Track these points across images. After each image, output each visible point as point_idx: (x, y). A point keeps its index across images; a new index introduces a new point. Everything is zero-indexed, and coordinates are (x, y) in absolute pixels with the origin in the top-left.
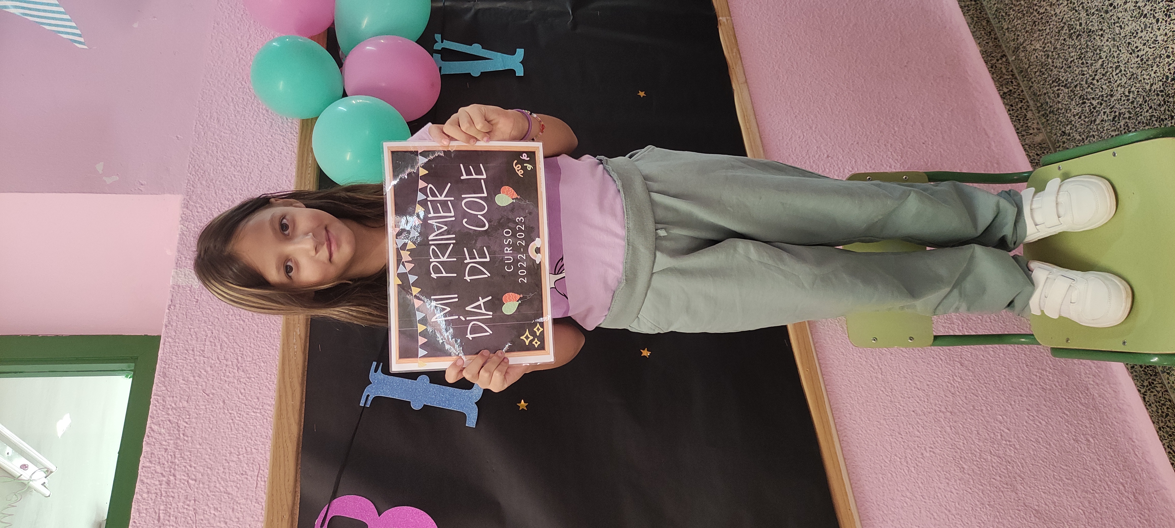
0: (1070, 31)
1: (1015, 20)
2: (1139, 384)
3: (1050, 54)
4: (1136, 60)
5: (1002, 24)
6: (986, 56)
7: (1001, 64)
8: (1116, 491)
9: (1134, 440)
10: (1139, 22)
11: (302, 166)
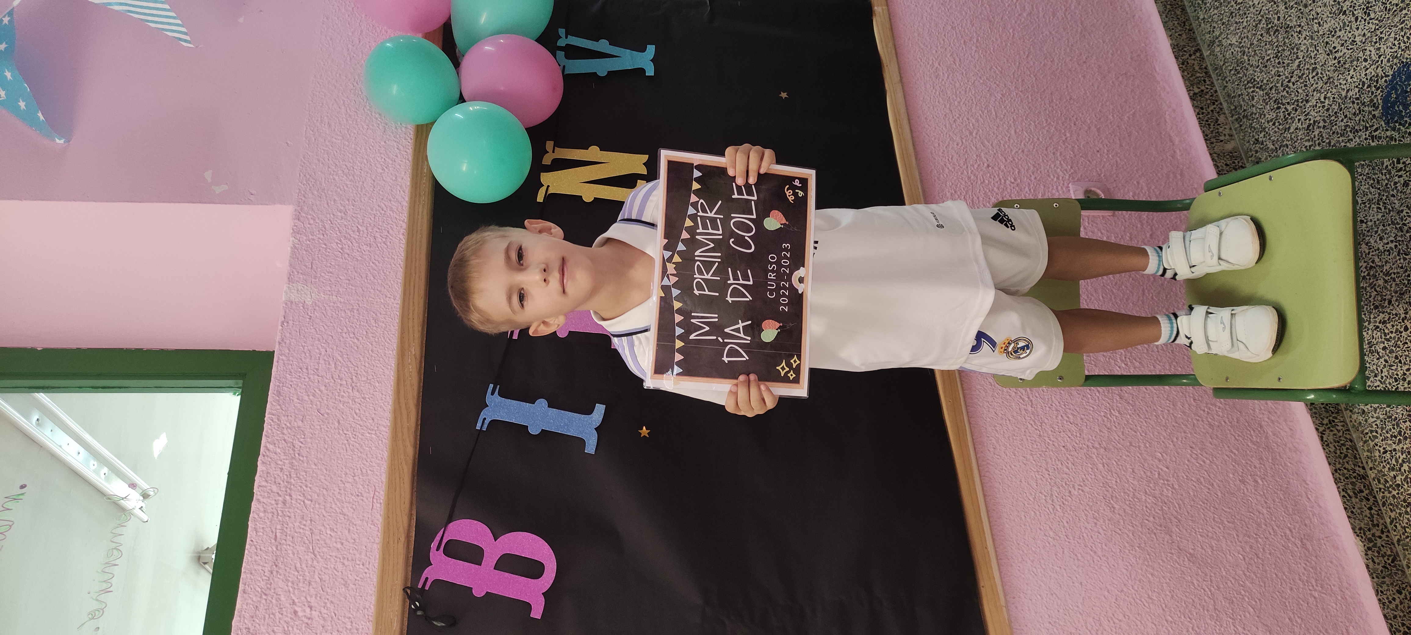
0: (1267, 26)
1: (1212, 10)
2: (1318, 422)
3: (1246, 50)
4: (1334, 62)
5: (1198, 13)
6: (1177, 50)
7: (1194, 60)
8: (1281, 536)
9: (1308, 482)
10: (1338, 20)
11: (417, 176)
